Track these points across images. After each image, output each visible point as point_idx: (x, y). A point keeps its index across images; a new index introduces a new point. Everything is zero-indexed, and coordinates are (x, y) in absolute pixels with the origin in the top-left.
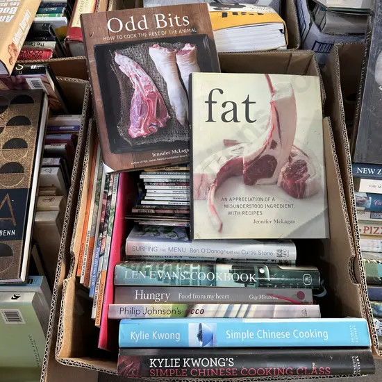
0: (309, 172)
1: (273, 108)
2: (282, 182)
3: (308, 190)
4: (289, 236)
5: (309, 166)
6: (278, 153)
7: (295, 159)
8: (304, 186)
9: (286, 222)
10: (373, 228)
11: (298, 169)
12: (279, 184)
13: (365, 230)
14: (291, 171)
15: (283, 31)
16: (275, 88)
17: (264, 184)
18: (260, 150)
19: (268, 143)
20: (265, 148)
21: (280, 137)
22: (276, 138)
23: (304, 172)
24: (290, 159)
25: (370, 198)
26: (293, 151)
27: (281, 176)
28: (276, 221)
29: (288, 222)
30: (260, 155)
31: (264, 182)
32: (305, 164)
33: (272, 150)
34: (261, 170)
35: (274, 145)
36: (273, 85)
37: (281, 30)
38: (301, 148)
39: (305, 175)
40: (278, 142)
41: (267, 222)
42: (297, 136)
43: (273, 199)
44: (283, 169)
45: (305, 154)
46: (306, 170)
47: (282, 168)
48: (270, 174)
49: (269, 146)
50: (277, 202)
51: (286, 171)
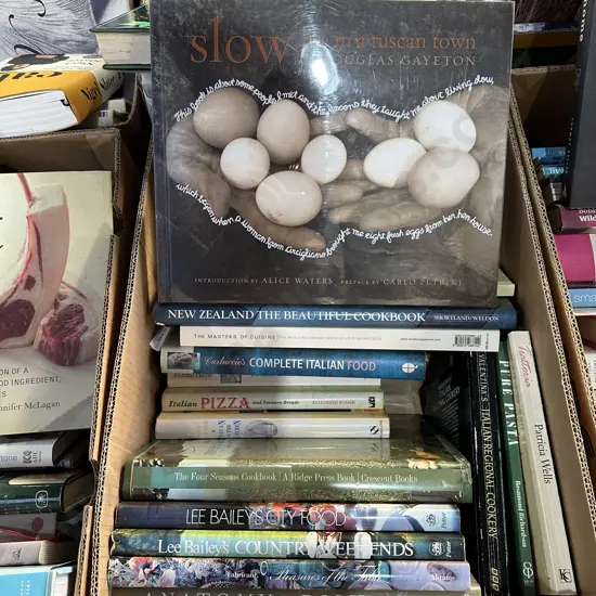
0: (86, 323)
1: (31, 224)
2: (42, 342)
3: (84, 352)
4: (47, 427)
5: (86, 313)
6: (36, 296)
7: (64, 303)
8: (78, 344)
9: (44, 406)
10: (216, 401)
11: (68, 320)
12: (36, 345)
13: (203, 404)
14: (57, 322)
15: (66, 102)
16: (34, 194)
17: (12, 347)
18: (6, 293)
19: (21, 281)
20: (16, 289)
21: (41, 270)
22: (34, 272)
23: (78, 323)
24: (56, 304)
25: (199, 354)
26: (61, 290)
27: (40, 331)
28: (29, 406)
29: (47, 406)
30: (6, 302)
31: (9, 344)
32: (82, 311)
33: (27, 291)
34: (8, 325)
35: (30, 283)
36: (31, 189)
37: (62, 101)
38: (74, 286)
39: (80, 328)
40: (38, 279)
41: (13, 407)
42: (69, 266)
43: (26, 370)
44: (45, 321)
45: (81, 295)
46: (82, 320)
47: (43, 320)
48: (22, 331)
49: (22, 286)
50: (33, 374)
51: (48, 324)
